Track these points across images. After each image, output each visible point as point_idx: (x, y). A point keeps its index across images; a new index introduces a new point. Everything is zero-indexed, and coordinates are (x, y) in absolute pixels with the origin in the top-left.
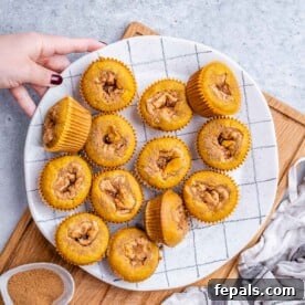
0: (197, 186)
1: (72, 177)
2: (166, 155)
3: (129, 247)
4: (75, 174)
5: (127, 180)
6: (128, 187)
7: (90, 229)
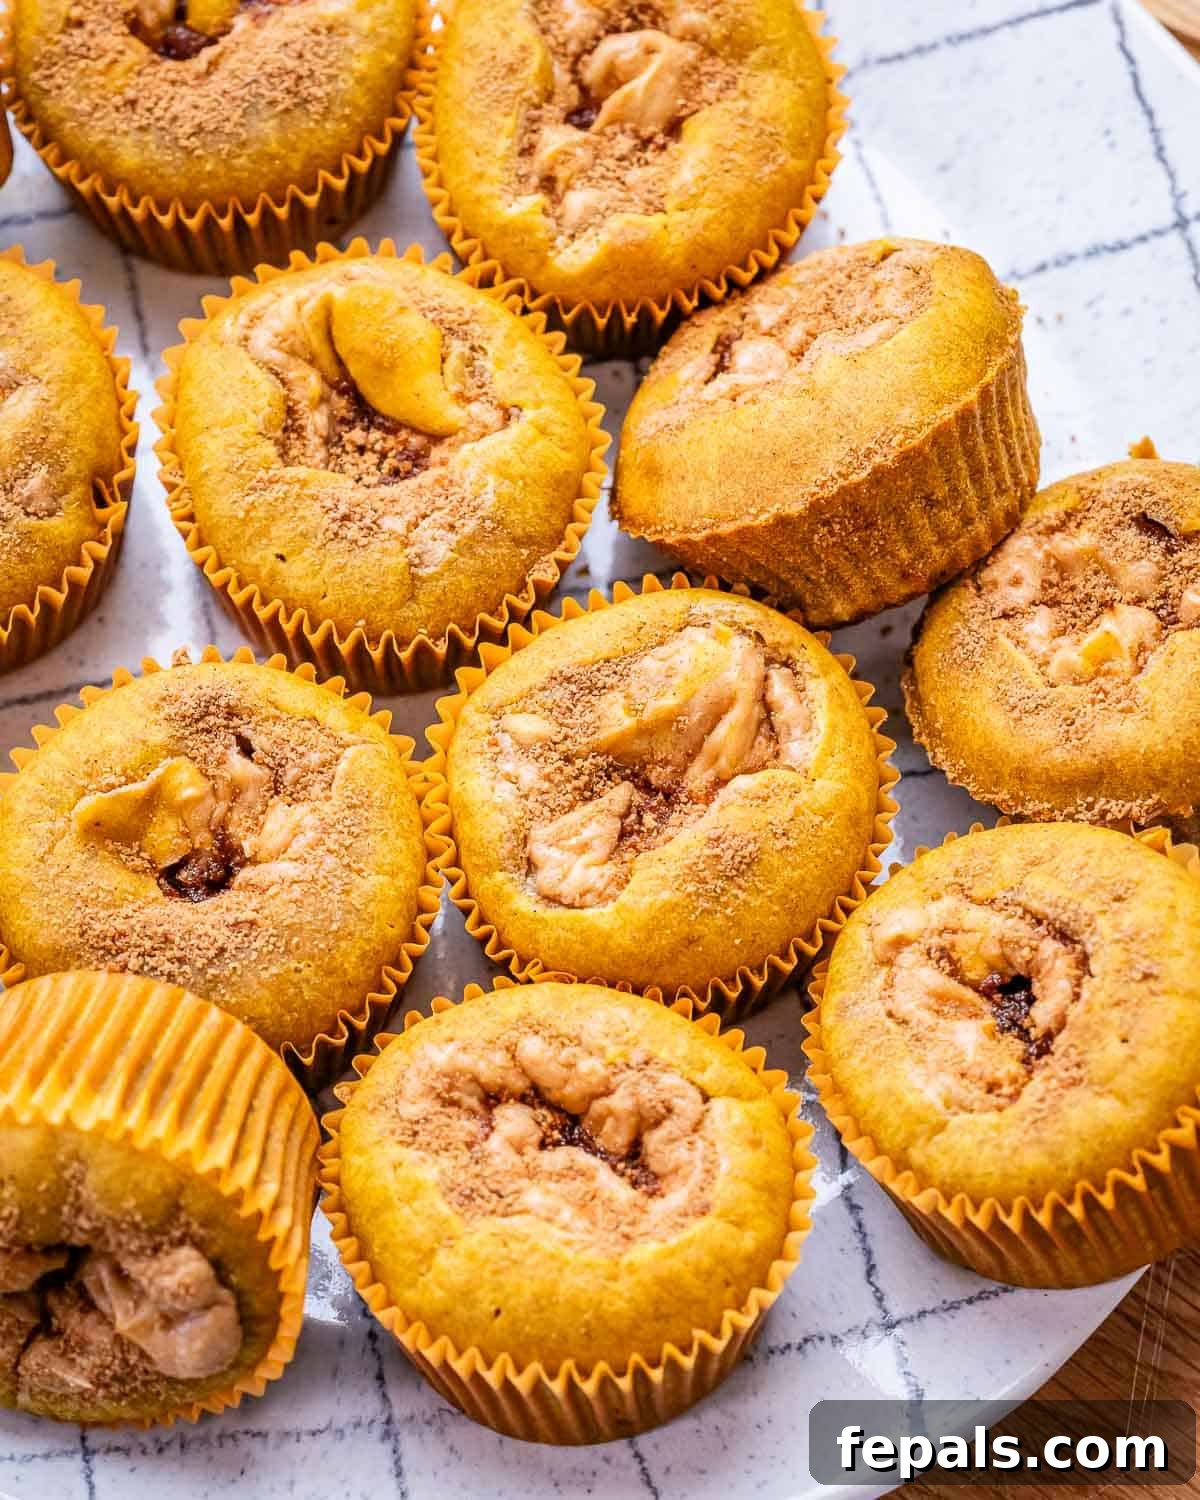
0: (548, 183)
1: (514, 1120)
2: (316, 421)
3: (1070, 653)
4: (492, 1098)
5: (523, 702)
6: (585, 685)
7: (947, 959)
